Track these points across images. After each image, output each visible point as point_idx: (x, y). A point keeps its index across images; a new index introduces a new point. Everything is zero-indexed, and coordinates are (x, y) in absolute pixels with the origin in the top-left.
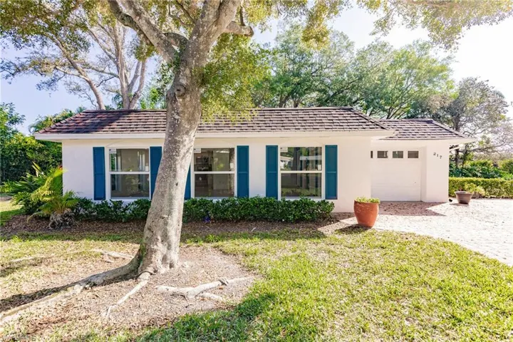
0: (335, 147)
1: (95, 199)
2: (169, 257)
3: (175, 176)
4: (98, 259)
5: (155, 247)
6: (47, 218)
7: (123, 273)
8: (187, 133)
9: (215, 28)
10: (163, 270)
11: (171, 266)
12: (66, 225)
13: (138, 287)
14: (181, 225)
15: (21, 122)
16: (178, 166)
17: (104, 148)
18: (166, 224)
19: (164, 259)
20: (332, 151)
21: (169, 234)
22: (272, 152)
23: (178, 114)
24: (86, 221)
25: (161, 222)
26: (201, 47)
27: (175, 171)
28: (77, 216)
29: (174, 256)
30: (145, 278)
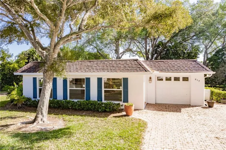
0: (127, 79)
1: (34, 98)
2: (43, 119)
3: (45, 96)
4: (27, 119)
5: (39, 116)
6: (16, 105)
7: (31, 122)
8: (49, 82)
9: (53, 53)
10: (41, 122)
11: (44, 122)
12: (22, 108)
13: (33, 126)
14: (48, 110)
15: (12, 57)
16: (46, 92)
17: (36, 78)
18: (42, 109)
19: (42, 120)
20: (126, 80)
21: (43, 113)
22: (100, 80)
23: (45, 77)
24: (29, 107)
25: (41, 109)
26: (50, 59)
27: (45, 94)
28: (26, 105)
29: (45, 119)
30: (35, 124)
